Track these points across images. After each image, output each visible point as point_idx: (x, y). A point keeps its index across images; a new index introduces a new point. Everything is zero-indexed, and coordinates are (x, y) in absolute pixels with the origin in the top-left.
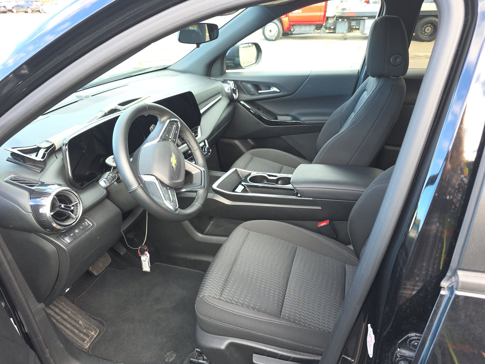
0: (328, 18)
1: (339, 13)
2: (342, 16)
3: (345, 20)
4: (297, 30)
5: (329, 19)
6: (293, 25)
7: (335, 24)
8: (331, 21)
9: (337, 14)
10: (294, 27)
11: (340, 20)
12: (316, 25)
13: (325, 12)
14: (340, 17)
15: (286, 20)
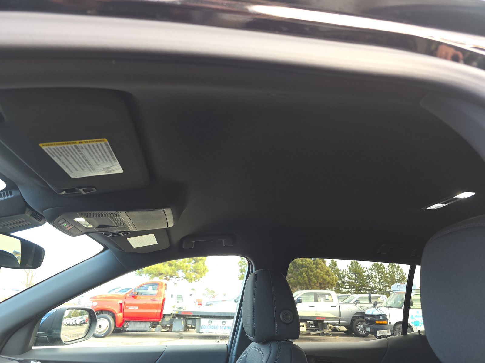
0: (164, 315)
1: (176, 311)
2: (179, 314)
3: (182, 318)
4: (131, 326)
5: (166, 316)
6: (127, 321)
7: (171, 322)
8: (167, 319)
9: (174, 312)
10: (128, 323)
11: (177, 318)
12: (152, 322)
13: (162, 309)
14: (177, 315)
15: (120, 316)
